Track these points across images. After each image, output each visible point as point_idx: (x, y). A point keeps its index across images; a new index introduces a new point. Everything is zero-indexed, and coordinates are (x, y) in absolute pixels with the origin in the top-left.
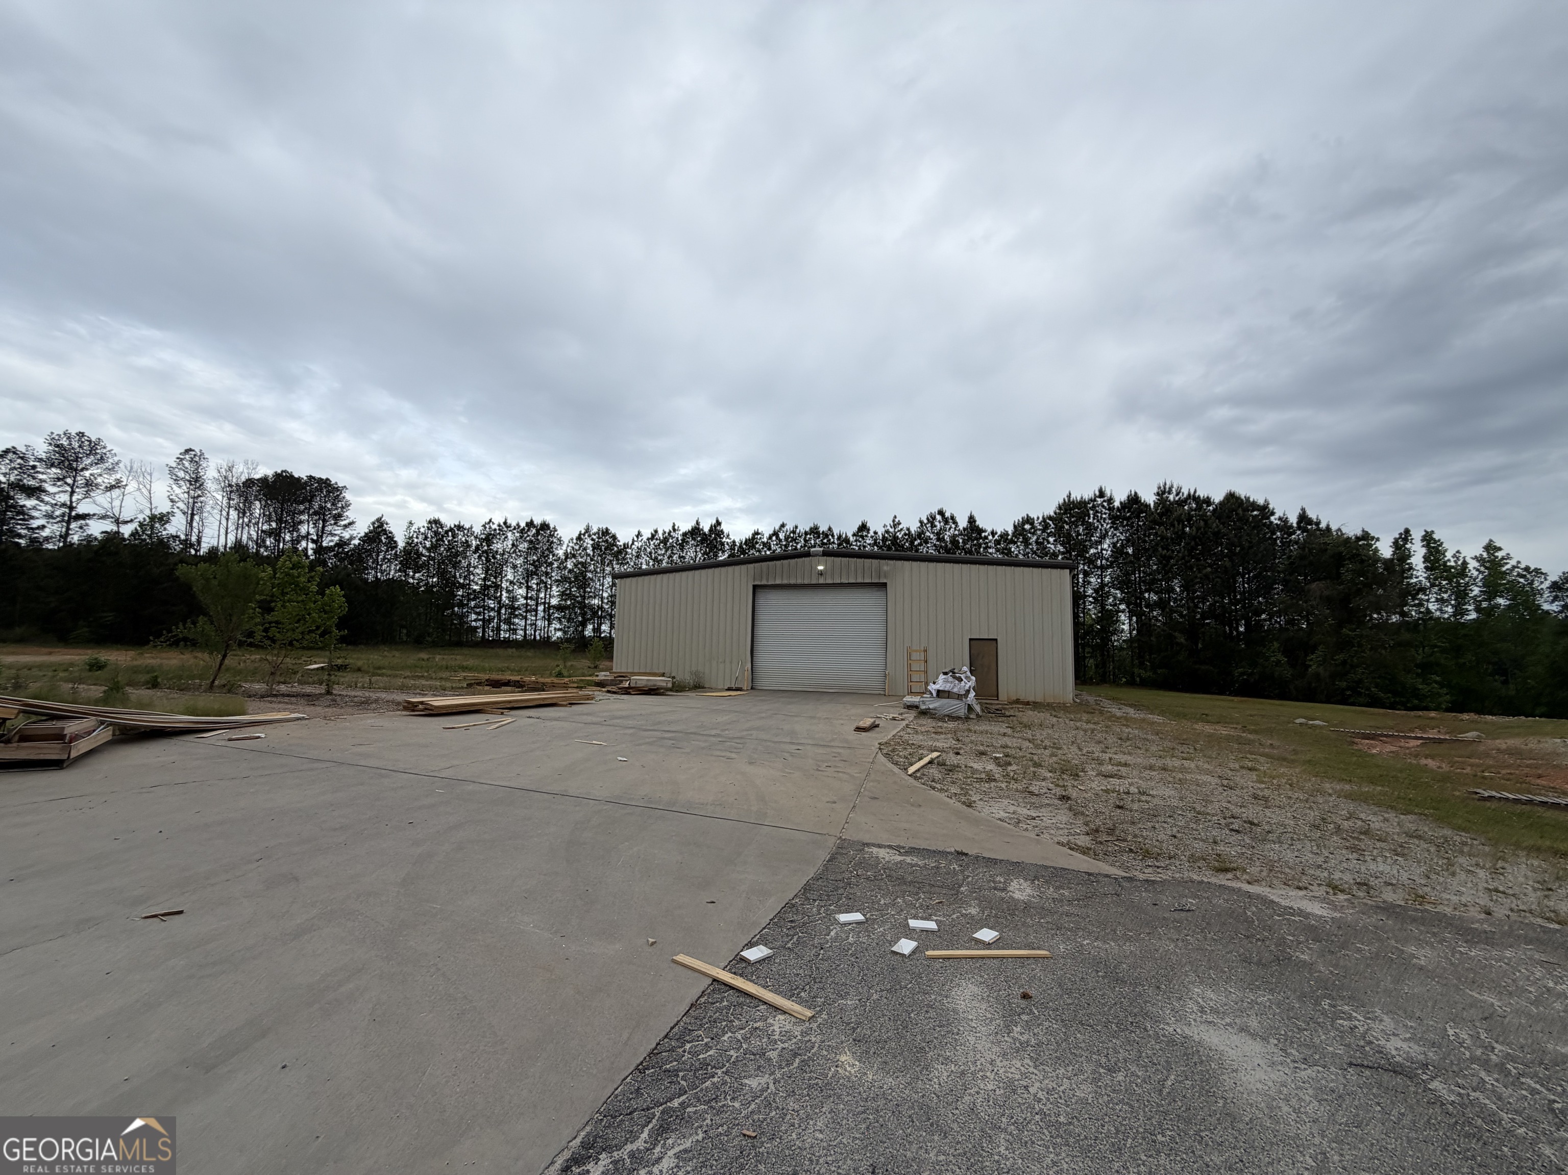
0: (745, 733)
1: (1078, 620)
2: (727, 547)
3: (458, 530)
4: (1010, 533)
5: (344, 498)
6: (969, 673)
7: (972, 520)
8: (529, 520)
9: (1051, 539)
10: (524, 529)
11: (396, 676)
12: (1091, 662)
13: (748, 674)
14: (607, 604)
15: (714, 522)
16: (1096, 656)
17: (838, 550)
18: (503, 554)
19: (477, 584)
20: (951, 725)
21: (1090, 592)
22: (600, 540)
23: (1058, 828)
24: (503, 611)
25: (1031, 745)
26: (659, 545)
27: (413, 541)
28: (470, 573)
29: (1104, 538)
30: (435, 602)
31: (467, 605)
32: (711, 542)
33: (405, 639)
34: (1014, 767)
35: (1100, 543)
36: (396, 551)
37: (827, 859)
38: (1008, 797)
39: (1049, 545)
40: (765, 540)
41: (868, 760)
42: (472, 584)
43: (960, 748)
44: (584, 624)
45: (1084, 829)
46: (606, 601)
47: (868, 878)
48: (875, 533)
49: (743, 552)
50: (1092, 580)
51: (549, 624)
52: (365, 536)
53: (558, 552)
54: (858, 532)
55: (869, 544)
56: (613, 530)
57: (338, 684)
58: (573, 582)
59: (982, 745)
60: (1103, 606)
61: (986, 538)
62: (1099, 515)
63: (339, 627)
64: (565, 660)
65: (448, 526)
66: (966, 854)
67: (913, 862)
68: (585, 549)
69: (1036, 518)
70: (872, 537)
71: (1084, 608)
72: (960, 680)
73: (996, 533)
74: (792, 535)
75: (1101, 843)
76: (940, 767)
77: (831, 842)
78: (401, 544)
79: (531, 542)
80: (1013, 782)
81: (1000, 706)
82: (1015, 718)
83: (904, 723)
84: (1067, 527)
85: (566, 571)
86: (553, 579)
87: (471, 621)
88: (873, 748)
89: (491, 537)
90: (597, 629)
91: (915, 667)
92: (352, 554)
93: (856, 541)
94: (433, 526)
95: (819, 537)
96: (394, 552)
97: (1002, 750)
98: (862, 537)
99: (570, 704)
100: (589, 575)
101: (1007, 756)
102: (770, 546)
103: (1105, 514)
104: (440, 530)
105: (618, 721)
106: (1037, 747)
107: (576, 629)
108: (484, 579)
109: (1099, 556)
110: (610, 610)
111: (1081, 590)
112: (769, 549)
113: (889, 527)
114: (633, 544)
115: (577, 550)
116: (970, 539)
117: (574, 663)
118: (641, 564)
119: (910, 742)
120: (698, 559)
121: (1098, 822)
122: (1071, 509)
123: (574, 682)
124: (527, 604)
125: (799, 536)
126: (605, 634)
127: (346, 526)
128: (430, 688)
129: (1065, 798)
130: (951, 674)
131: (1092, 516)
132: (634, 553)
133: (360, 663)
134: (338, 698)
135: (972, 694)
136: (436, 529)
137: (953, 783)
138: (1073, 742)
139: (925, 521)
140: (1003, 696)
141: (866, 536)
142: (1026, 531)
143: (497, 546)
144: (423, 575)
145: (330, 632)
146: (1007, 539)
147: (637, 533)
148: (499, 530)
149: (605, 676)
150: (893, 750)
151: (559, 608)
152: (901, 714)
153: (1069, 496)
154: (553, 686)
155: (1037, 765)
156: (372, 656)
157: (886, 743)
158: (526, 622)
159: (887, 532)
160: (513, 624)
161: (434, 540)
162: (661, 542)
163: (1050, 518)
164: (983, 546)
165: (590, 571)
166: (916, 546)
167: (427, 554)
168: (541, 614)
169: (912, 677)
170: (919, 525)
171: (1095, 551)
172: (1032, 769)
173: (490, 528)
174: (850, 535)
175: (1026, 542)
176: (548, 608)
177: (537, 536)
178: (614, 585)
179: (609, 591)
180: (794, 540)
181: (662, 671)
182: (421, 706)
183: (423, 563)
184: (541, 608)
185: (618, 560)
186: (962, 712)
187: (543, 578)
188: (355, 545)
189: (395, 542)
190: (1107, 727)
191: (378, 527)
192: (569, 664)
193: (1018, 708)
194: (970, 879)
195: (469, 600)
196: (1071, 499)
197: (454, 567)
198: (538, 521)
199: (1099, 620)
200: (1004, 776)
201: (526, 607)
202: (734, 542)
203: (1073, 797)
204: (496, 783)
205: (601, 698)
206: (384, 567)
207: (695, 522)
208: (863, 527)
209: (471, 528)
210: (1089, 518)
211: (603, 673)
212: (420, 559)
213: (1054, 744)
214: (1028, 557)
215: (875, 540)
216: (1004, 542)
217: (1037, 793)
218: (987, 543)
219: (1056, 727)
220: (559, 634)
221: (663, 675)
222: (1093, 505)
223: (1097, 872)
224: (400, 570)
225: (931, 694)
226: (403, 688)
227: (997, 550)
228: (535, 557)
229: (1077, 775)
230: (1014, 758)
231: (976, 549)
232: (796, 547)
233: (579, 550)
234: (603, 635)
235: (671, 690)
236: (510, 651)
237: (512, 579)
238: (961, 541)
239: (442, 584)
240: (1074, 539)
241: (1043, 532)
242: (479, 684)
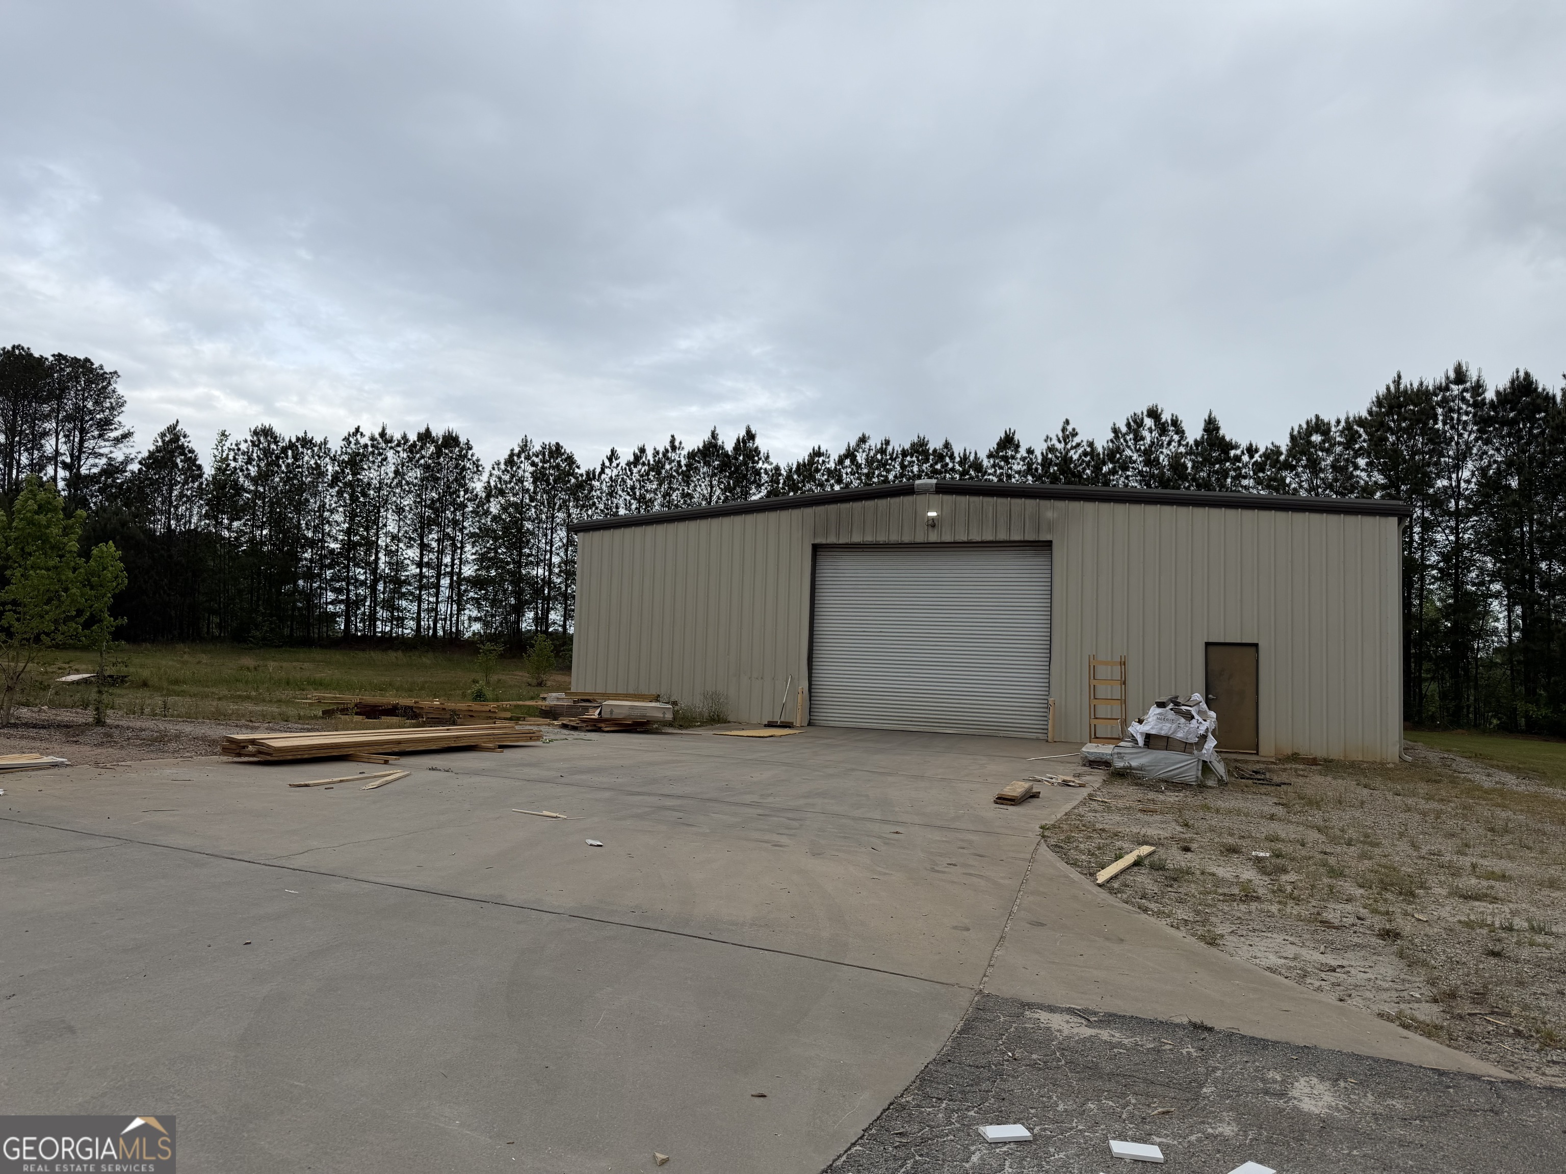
0: (802, 802)
1: (1410, 610)
2: (765, 478)
3: (303, 447)
4: (1284, 449)
5: (114, 391)
6: (1204, 706)
7: (1211, 426)
8: (423, 430)
9: (1362, 462)
10: (414, 445)
11: (205, 696)
12: (1431, 688)
13: (802, 699)
14: (559, 575)
15: (742, 433)
16: (1443, 678)
17: (962, 482)
18: (379, 489)
19: (336, 539)
20: (1172, 798)
21: (1433, 558)
22: (547, 465)
23: (1379, 989)
24: (380, 587)
25: (1323, 838)
26: (648, 474)
27: (228, 465)
28: (324, 521)
29: (1464, 459)
30: (266, 570)
31: (320, 575)
32: (737, 468)
33: (216, 632)
34: (1292, 877)
35: (1457, 468)
36: (201, 483)
37: (959, 1028)
38: (1283, 929)
39: (1358, 473)
40: (832, 465)
41: (1022, 856)
42: (328, 539)
43: (1192, 840)
44: (518, 610)
45: (1428, 991)
46: (557, 570)
47: (1033, 1065)
48: (1030, 451)
49: (794, 487)
50: (1439, 537)
51: (459, 610)
52: (149, 458)
53: (473, 485)
54: (997, 451)
55: (1019, 472)
56: (568, 447)
57: (112, 708)
58: (500, 538)
59: (1232, 835)
60: (1458, 585)
61: (1238, 459)
62: (1455, 416)
63: (115, 611)
64: (488, 671)
65: (287, 440)
66: (1210, 1030)
67: (1114, 1040)
68: (521, 481)
69: (1333, 423)
70: (1023, 459)
71: (1422, 589)
72: (1189, 717)
73: (1257, 451)
74: (879, 457)
75: (1461, 1017)
76: (1155, 873)
77: (964, 1000)
78: (209, 471)
79: (427, 467)
80: (1291, 903)
81: (1262, 766)
82: (1290, 789)
83: (1085, 792)
84: (1392, 438)
85: (489, 519)
86: (466, 532)
87: (327, 603)
88: (1030, 834)
89: (358, 458)
90: (542, 618)
91: (1103, 691)
92: (129, 488)
93: (994, 466)
94: (262, 439)
95: (927, 461)
96: (197, 484)
97: (1267, 844)
98: (1006, 459)
99: (501, 747)
100: (528, 525)
101: (1278, 856)
102: (840, 476)
103: (1467, 413)
104: (273, 446)
105: (584, 777)
106: (1334, 840)
107: (505, 618)
108: (348, 532)
109: (1456, 493)
110: (563, 586)
111: (1418, 556)
112: (839, 481)
113: (1055, 441)
114: (602, 471)
115: (506, 483)
116: (1208, 461)
117: (503, 677)
118: (617, 507)
119: (1099, 826)
120: (714, 498)
121: (1455, 980)
122: (1400, 406)
123: (505, 710)
124: (421, 576)
125: (891, 459)
126: (556, 627)
127: (118, 441)
128: (264, 717)
129: (1389, 935)
130: (1171, 706)
131: (1441, 418)
132: (604, 488)
133: (145, 673)
134: (116, 732)
135: (1211, 743)
136: (266, 445)
137: (1181, 901)
138: (1401, 835)
139: (1124, 429)
140: (1267, 747)
141: (1013, 457)
142: (1315, 446)
143: (371, 474)
144: (245, 525)
145: (100, 621)
146: (1278, 461)
147: (609, 453)
148: (373, 446)
149: (558, 699)
150: (1068, 840)
151: (477, 582)
152: (1079, 776)
153: (1397, 382)
154: (471, 716)
155: (1336, 873)
156: (164, 662)
157: (1054, 826)
158: (419, 606)
159: (1051, 449)
160: (398, 610)
161: (263, 464)
162: (651, 469)
163: (1361, 422)
164: (1232, 473)
165: (529, 519)
166: (1105, 475)
167: (252, 488)
168: (445, 592)
169: (1099, 708)
170: (1112, 435)
171: (1445, 483)
172: (1326, 880)
173: (357, 443)
174: (983, 455)
175: (1314, 466)
176: (458, 582)
177: (439, 458)
178: (570, 542)
179: (562, 554)
180: (883, 464)
181: (654, 692)
182: (251, 748)
183: (246, 504)
184: (445, 582)
185: (577, 499)
186: (1192, 773)
187: (449, 530)
188: (133, 472)
189: (199, 467)
190: (1465, 808)
191: (171, 441)
192: (494, 678)
193: (1296, 770)
194: (1219, 1073)
195: (323, 567)
196: (1402, 387)
197: (298, 511)
198: (438, 431)
199: (1447, 612)
200: (1274, 892)
201: (420, 581)
202: (777, 468)
203: (1405, 934)
204: (381, 880)
205: (553, 737)
206: (181, 510)
207: (709, 434)
208: (1008, 442)
209: (325, 442)
210: (1436, 423)
211: (554, 694)
212: (241, 496)
213: (1367, 836)
214: (1317, 494)
215: (1029, 465)
216: (1272, 466)
217: (1336, 922)
218: (1239, 468)
219: (1367, 807)
220: (477, 627)
221: (657, 699)
222: (1444, 397)
223: (1455, 1069)
224: (207, 516)
225: (1135, 740)
226: (219, 717)
227: (1259, 482)
228: (434, 494)
229: (1412, 894)
230: (1293, 859)
231: (1218, 480)
232: (886, 477)
233: (510, 482)
234: (550, 630)
235: (671, 724)
236: (392, 656)
237: (396, 531)
238: (1190, 465)
239: (278, 539)
240: (1405, 461)
241: (1346, 449)
242: (344, 711)
